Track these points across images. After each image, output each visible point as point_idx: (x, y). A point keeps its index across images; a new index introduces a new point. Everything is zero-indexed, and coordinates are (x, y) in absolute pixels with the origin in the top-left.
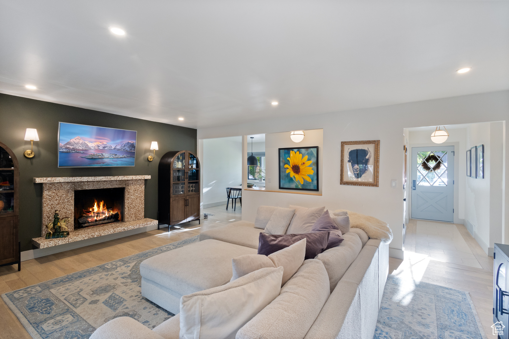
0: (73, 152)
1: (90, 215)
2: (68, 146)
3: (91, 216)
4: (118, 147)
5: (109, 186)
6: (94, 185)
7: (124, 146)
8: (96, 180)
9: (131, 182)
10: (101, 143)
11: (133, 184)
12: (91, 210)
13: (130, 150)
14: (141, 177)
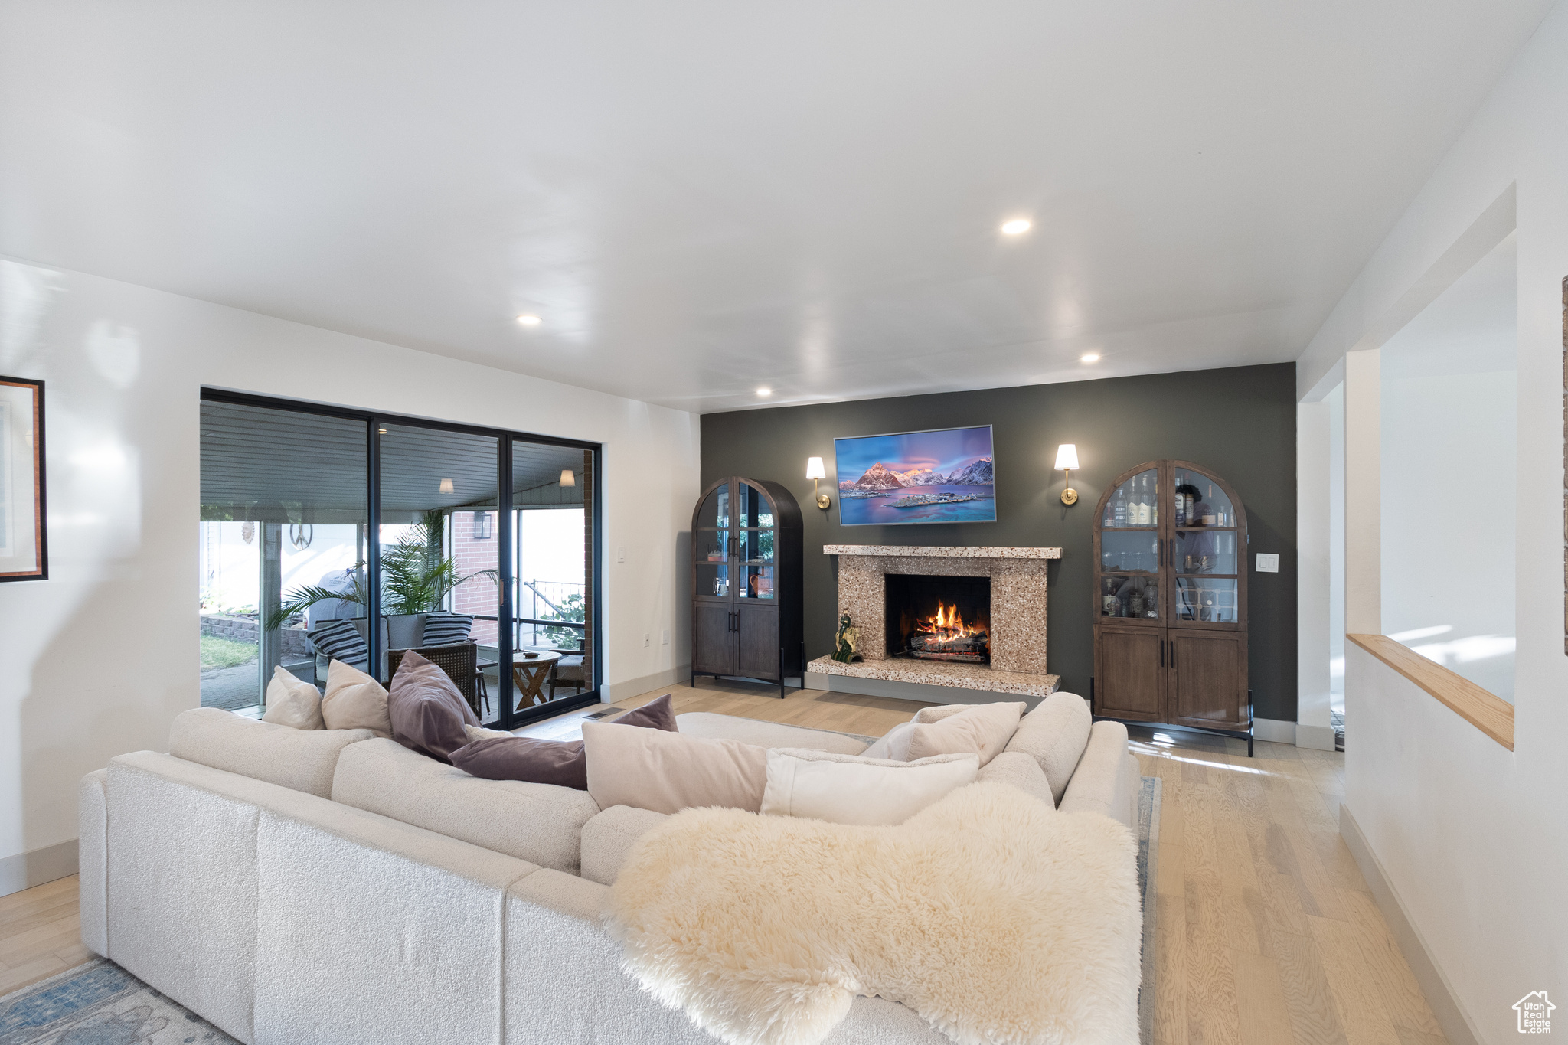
0: (872, 495)
1: (930, 631)
2: (862, 485)
3: (932, 633)
4: (957, 477)
5: (950, 571)
6: (918, 565)
7: (971, 472)
8: (916, 555)
9: (1004, 564)
10: (919, 472)
11: (1011, 570)
12: (931, 622)
13: (985, 480)
14: (1029, 553)
